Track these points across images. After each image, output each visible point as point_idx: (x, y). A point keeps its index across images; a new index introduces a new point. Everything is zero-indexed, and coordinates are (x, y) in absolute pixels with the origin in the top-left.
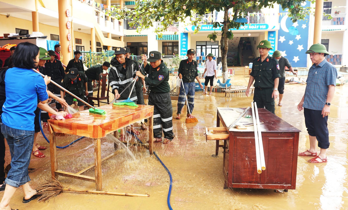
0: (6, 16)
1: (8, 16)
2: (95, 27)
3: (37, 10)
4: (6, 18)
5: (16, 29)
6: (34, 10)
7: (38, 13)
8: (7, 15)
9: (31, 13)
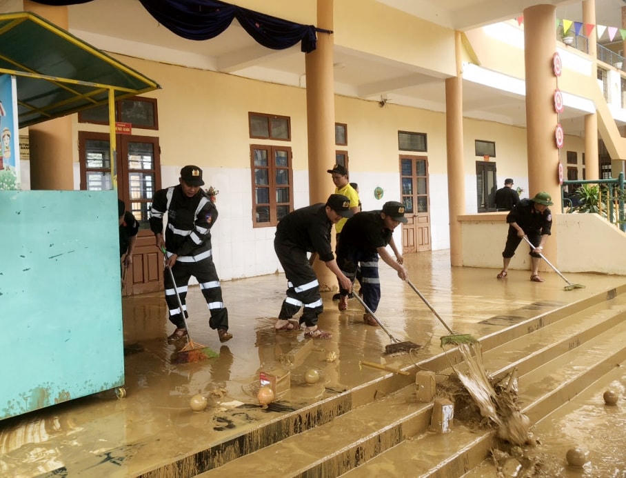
0: (377, 104)
1: (382, 104)
2: (597, 110)
3: (461, 73)
4: (379, 108)
5: (400, 132)
6: (453, 73)
7: (463, 79)
8: (380, 100)
9: (444, 84)
